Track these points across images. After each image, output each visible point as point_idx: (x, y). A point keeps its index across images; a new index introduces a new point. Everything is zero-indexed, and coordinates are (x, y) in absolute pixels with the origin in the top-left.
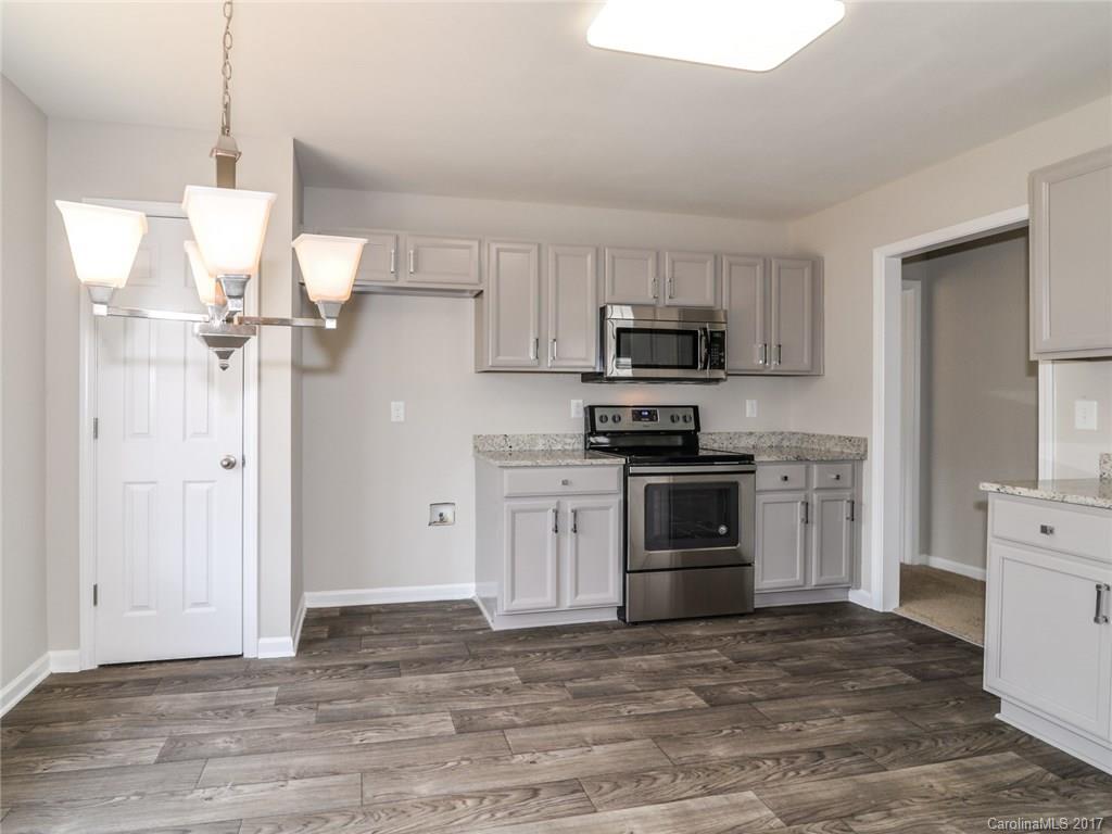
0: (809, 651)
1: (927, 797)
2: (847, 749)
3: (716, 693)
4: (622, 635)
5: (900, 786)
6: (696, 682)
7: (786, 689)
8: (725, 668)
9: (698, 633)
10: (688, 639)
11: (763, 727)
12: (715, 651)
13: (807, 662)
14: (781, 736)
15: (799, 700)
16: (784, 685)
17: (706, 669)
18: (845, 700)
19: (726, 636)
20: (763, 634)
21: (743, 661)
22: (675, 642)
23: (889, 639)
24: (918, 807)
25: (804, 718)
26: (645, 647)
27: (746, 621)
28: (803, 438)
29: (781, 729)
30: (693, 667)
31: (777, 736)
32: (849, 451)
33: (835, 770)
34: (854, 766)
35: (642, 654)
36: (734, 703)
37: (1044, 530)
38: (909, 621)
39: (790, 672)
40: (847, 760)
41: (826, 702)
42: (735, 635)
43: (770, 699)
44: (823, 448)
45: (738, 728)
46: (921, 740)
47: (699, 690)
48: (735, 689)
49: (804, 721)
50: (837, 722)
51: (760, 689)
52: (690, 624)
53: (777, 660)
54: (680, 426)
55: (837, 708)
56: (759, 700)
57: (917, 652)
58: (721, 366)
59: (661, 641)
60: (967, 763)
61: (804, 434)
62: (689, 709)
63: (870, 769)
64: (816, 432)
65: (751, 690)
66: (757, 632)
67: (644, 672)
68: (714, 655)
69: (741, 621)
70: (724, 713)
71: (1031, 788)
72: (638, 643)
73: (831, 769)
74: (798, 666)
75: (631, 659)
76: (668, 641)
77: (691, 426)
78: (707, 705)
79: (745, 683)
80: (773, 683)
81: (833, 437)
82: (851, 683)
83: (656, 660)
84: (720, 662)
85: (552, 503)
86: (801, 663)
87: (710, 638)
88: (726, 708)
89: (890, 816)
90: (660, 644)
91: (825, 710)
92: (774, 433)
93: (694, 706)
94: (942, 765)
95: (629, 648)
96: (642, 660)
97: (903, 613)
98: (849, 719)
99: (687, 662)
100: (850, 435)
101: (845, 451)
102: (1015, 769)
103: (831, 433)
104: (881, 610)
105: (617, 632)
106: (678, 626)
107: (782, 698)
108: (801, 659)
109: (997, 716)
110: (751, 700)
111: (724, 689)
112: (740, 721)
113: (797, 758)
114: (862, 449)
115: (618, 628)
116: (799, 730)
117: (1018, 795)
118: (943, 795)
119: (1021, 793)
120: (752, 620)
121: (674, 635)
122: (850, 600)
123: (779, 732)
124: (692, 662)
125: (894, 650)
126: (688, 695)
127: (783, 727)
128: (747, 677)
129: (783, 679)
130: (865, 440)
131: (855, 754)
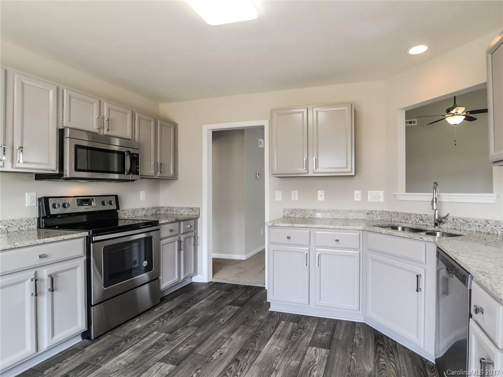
0: (195, 312)
1: (279, 355)
2: (243, 351)
3: (173, 356)
4: (92, 350)
5: (269, 356)
6: (159, 356)
7: (201, 336)
8: (167, 340)
9: (139, 326)
10: (136, 332)
11: (207, 362)
12: (155, 333)
13: (199, 318)
14: (218, 361)
15: (210, 338)
16: (199, 335)
17: (158, 345)
18: (225, 329)
19: (154, 321)
20: (171, 312)
21: (172, 331)
22: (131, 338)
23: (218, 293)
24: (280, 361)
25: (218, 347)
26: (114, 350)
27: (158, 309)
28: (167, 209)
29: (215, 358)
30: (151, 347)
31: (215, 363)
32: (192, 214)
33: (247, 364)
34: (251, 357)
35: (115, 355)
36: (186, 357)
37: (289, 238)
38: (219, 283)
39: (196, 326)
40: (247, 356)
41: (220, 334)
42: (158, 319)
43: (199, 345)
44: (178, 214)
45: (198, 369)
46: (260, 332)
47: (164, 360)
48: (181, 349)
49: (219, 348)
50: (231, 341)
51: (192, 342)
52: (130, 323)
53: (187, 323)
54: (107, 207)
55: (225, 334)
56: (195, 349)
57: (230, 295)
58: (137, 173)
59: (121, 341)
60: (277, 332)
61: (168, 207)
62: (168, 374)
63: (256, 356)
64: (174, 206)
65: (188, 345)
66: (167, 313)
67: (125, 366)
68: (156, 336)
69: (156, 310)
70: (187, 365)
71: (296, 331)
72: (108, 349)
73: (245, 364)
74: (197, 322)
75: (111, 362)
76: (126, 339)
77: (114, 207)
78: (175, 367)
79: (182, 343)
80: (193, 336)
81: (184, 208)
82: (221, 320)
83: (127, 355)
84: (162, 338)
85: (31, 274)
86: (197, 320)
87: (148, 326)
88: (184, 362)
89: (277, 371)
90: (123, 343)
91: (222, 338)
92: (153, 208)
93: (169, 370)
94: (272, 338)
95: (104, 356)
96: (120, 359)
97: (215, 280)
98: (233, 336)
99: (146, 347)
100: (192, 207)
101: (190, 214)
102: (287, 327)
103: (182, 206)
104: (207, 282)
105: (87, 349)
106: (124, 327)
107: (203, 342)
108: (196, 318)
109: (270, 310)
110: (192, 351)
111: (176, 352)
112: (196, 365)
113: (231, 368)
114: (198, 213)
115: (87, 346)
116: (221, 354)
117: (295, 337)
118: (281, 350)
119: (295, 335)
120: (160, 307)
121: (126, 333)
122: (193, 281)
123: (215, 360)
124: (149, 345)
125: (223, 297)
126: (161, 366)
127: (214, 356)
128: (180, 339)
129: (196, 331)
130: (199, 208)
131: (247, 352)
